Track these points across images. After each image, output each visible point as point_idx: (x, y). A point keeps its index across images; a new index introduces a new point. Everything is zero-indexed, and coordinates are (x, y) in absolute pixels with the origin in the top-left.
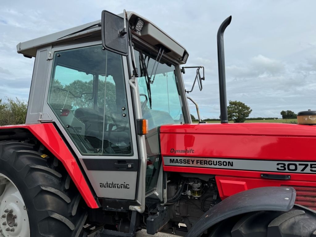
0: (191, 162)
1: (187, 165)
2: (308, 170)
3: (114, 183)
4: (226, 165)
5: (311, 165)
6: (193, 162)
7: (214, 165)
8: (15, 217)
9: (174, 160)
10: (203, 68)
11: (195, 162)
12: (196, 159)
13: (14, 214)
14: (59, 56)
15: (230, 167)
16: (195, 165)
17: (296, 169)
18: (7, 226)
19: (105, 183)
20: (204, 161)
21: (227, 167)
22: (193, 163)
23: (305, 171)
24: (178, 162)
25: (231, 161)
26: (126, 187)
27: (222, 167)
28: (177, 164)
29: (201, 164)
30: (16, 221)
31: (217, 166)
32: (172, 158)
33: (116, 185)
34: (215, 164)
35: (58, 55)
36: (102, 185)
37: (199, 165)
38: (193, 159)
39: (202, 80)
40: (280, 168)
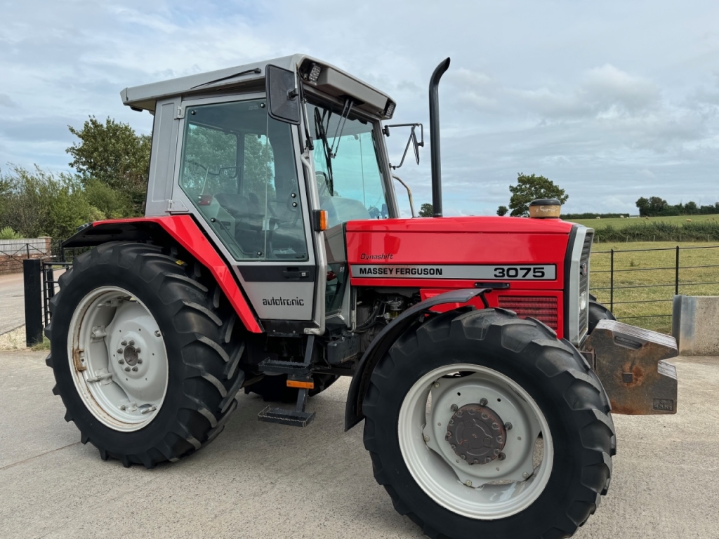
0: (389, 272)
1: (383, 275)
2: (530, 276)
3: (282, 299)
4: (433, 274)
5: (534, 269)
6: (391, 271)
7: (418, 274)
8: (139, 351)
9: (365, 269)
10: (420, 126)
11: (394, 271)
12: (395, 267)
13: (136, 347)
14: (194, 114)
15: (438, 276)
16: (394, 275)
17: (516, 275)
18: (126, 365)
19: (270, 299)
20: (406, 269)
21: (435, 276)
22: (391, 273)
23: (527, 277)
24: (371, 273)
25: (439, 267)
26: (299, 303)
27: (429, 276)
28: (370, 275)
29: (401, 273)
30: (140, 356)
31: (423, 276)
32: (363, 267)
33: (286, 301)
34: (420, 272)
35: (192, 112)
36: (265, 302)
37: (399, 275)
38: (391, 267)
39: (420, 147)
40: (498, 274)
